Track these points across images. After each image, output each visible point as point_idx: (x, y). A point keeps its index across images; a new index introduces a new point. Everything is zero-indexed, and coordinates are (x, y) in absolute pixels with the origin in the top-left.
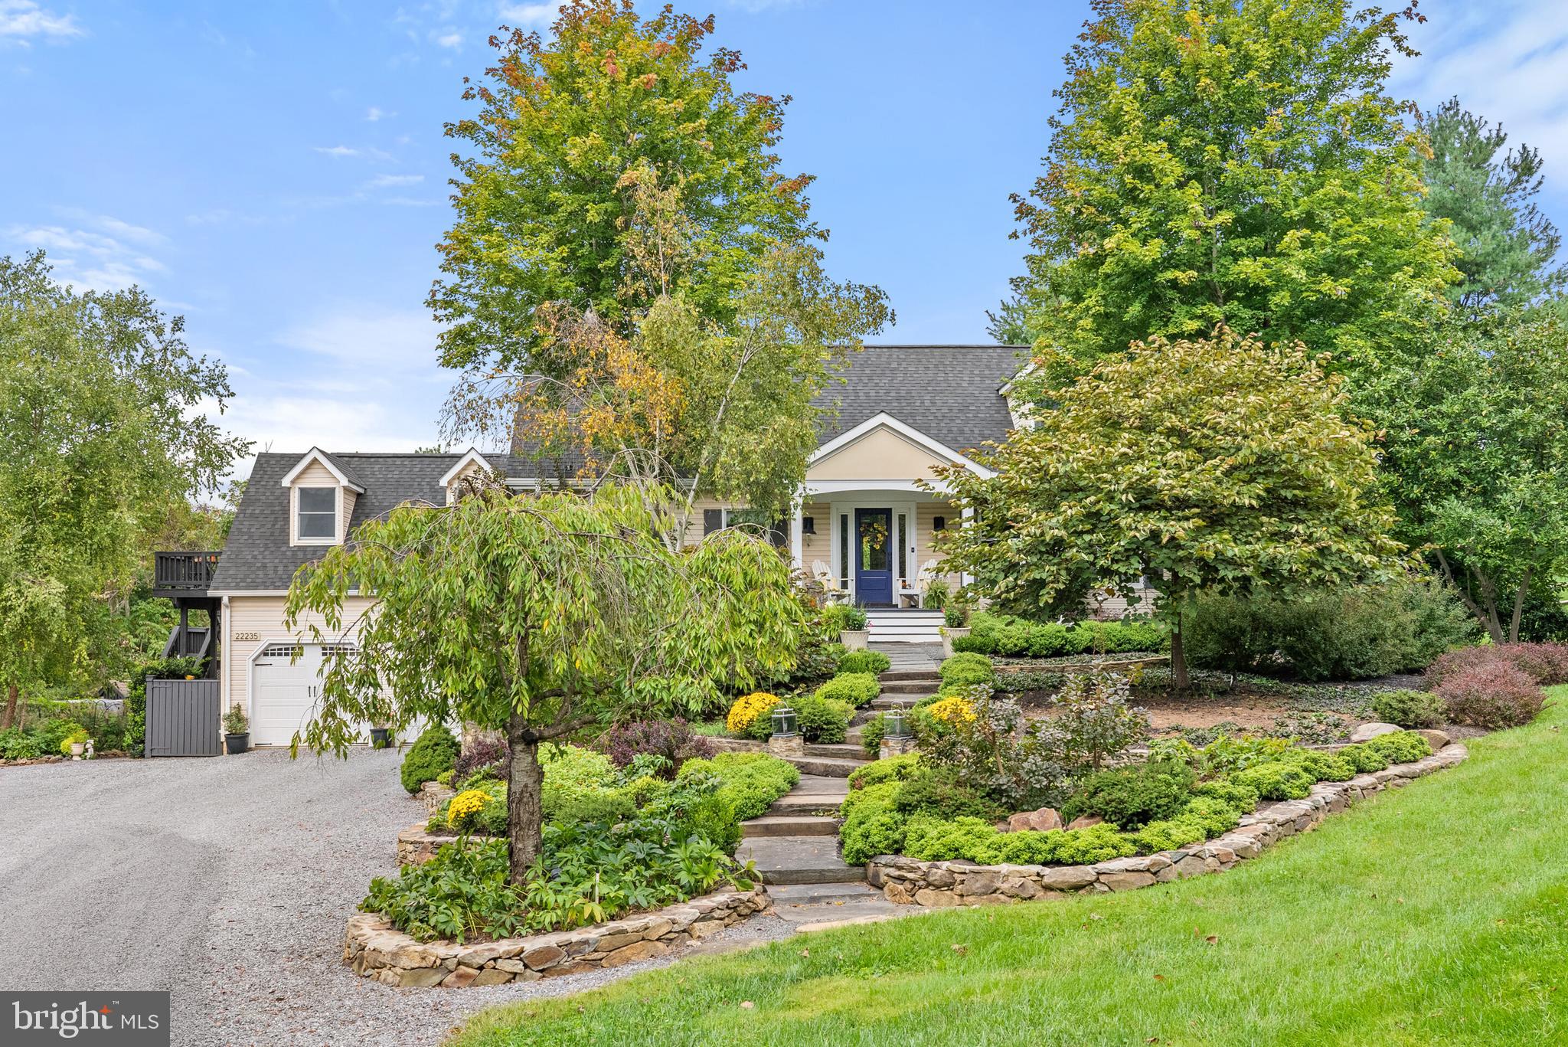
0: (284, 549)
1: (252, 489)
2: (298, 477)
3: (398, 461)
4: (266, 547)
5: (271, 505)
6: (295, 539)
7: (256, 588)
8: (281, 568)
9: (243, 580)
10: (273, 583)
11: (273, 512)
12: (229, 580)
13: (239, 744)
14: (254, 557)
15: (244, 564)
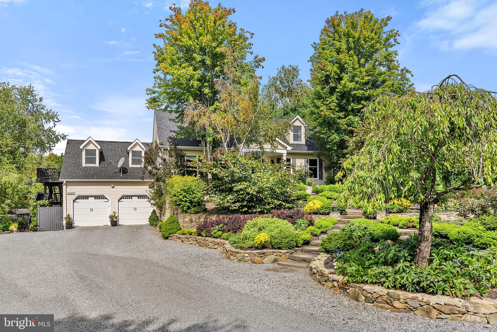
0: (81, 167)
1: (67, 150)
2: (85, 146)
3: (110, 143)
4: (75, 167)
5: (74, 154)
6: (84, 165)
7: (74, 178)
8: (81, 173)
9: (70, 176)
10: (79, 177)
11: (75, 156)
12: (65, 176)
13: (70, 226)
14: (72, 169)
15: (69, 171)
